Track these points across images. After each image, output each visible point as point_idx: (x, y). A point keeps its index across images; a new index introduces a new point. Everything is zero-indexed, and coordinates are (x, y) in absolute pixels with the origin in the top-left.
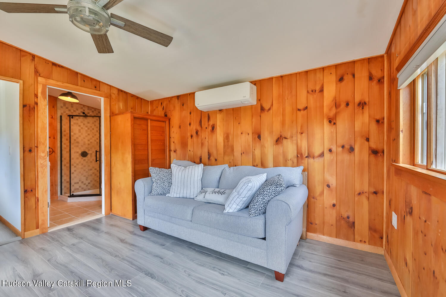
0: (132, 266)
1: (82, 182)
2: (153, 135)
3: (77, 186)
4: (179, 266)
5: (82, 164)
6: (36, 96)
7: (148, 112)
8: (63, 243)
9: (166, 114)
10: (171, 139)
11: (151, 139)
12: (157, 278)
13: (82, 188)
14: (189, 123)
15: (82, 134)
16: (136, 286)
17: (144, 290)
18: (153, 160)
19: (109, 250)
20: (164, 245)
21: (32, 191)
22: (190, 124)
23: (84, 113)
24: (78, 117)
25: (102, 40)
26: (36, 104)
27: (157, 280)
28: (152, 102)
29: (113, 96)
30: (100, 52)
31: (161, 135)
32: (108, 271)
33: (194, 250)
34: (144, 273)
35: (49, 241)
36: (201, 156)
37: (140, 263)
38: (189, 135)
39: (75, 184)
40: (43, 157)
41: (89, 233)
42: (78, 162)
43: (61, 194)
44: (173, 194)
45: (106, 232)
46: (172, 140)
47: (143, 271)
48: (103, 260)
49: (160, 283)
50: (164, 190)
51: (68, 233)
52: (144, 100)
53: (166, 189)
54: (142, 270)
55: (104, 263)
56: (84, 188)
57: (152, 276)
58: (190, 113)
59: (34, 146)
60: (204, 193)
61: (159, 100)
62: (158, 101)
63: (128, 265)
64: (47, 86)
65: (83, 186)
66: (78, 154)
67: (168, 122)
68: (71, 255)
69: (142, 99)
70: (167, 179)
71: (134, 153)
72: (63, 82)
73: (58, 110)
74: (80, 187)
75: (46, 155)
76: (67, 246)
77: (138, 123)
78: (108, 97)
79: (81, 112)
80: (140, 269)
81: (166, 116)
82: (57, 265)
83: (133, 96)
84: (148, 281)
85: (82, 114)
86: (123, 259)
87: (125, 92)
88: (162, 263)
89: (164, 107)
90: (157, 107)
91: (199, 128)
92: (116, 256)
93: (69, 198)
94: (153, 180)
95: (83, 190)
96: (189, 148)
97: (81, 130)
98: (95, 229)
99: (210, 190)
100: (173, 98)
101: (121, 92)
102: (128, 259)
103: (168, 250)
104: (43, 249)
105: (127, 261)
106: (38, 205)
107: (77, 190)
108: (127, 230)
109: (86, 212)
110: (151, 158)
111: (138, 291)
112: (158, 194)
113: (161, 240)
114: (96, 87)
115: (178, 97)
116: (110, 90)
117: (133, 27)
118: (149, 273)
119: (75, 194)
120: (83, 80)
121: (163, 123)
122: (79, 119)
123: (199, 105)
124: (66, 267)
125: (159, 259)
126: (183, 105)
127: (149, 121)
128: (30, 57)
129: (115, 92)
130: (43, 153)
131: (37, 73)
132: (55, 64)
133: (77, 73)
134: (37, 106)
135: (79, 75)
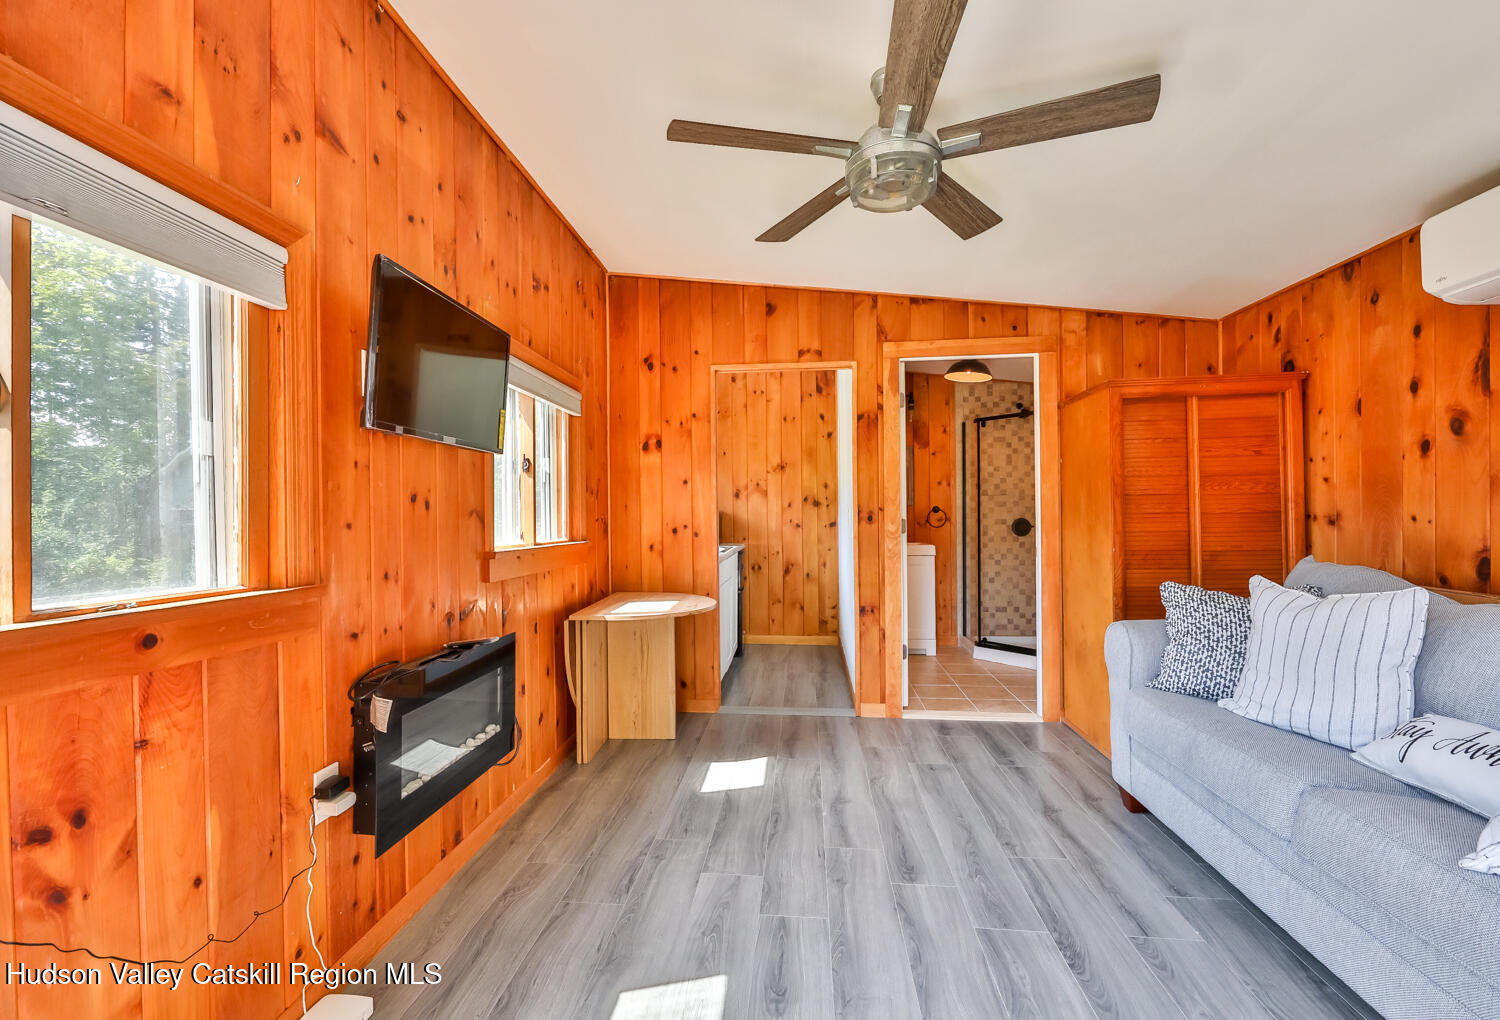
0: (1035, 895)
1: (1017, 610)
2: (1210, 457)
3: (1002, 618)
4: (1197, 997)
5: (1017, 557)
6: (880, 389)
7: (1214, 364)
8: (915, 755)
9: (1289, 357)
10: (1312, 466)
11: (1201, 472)
12: (1087, 977)
13: (1017, 628)
14: (1406, 381)
15: (1015, 468)
16: (1011, 954)
17: (1027, 980)
18: (1210, 557)
19: (999, 820)
20: (1179, 894)
21: (872, 611)
22: (1414, 387)
23: (1019, 406)
24: (1004, 420)
25: (956, 204)
26: (880, 407)
27: (1085, 985)
28: (1230, 321)
29: (1071, 340)
30: (965, 235)
31: (1257, 453)
32: (967, 872)
33: (1315, 982)
34: (1056, 935)
35: (893, 736)
36: (1486, 550)
37: (1062, 902)
38: (1408, 439)
39: (997, 611)
40: (892, 533)
41: (979, 756)
42: (1004, 551)
43: (965, 634)
44: (1244, 702)
45: (1017, 768)
46: (1319, 469)
47: (1055, 930)
48: (971, 839)
49: (1090, 998)
50: (1211, 680)
51: (935, 733)
52: (1194, 321)
53: (1221, 676)
54: (1057, 923)
55: (970, 845)
56: (1022, 628)
57: (1076, 960)
58: (1417, 331)
59: (876, 509)
60: (1407, 739)
61: (1258, 304)
62: (1254, 311)
63: (1026, 886)
64: (901, 359)
65: (1017, 620)
66: (1005, 527)
67: (1298, 395)
68: (914, 788)
69: (1182, 321)
70: (1232, 636)
71: (1124, 527)
72: (932, 339)
73: (957, 410)
74: (1010, 621)
75: (897, 530)
76: (918, 767)
77: (1143, 418)
78: (1056, 347)
79: (1013, 403)
80: (1052, 920)
81: (1289, 366)
82: (880, 798)
83: (1143, 319)
84: (1055, 965)
85: (1015, 410)
86: (1023, 863)
87: (1112, 315)
88: (1137, 945)
89: (1279, 330)
90: (1252, 337)
91: (1470, 401)
92: (1007, 844)
93: (976, 648)
94: (1171, 631)
95: (1018, 632)
96: (1409, 505)
97: (1014, 457)
98: (999, 751)
99: (1444, 728)
100: (1322, 280)
101: (1099, 319)
102: (1036, 871)
103: (1187, 919)
104: (876, 753)
105: (1030, 875)
106: (884, 648)
107: (1001, 629)
108: (1082, 788)
109: (1002, 697)
110: (1202, 546)
111: (1007, 970)
112: (1182, 691)
113: (1180, 874)
114: (1015, 328)
115: (1348, 269)
116: (1058, 323)
117: (1006, 130)
118: (1071, 946)
119: (990, 639)
120: (980, 319)
121: (1269, 400)
122: (1007, 426)
123: (1445, 284)
124: (893, 810)
125: (1133, 926)
126: (1374, 301)
127: (1194, 403)
128: (869, 302)
129: (1077, 324)
130: (892, 524)
131: (882, 335)
132: (915, 300)
133: (965, 304)
134: (882, 413)
135: (971, 308)
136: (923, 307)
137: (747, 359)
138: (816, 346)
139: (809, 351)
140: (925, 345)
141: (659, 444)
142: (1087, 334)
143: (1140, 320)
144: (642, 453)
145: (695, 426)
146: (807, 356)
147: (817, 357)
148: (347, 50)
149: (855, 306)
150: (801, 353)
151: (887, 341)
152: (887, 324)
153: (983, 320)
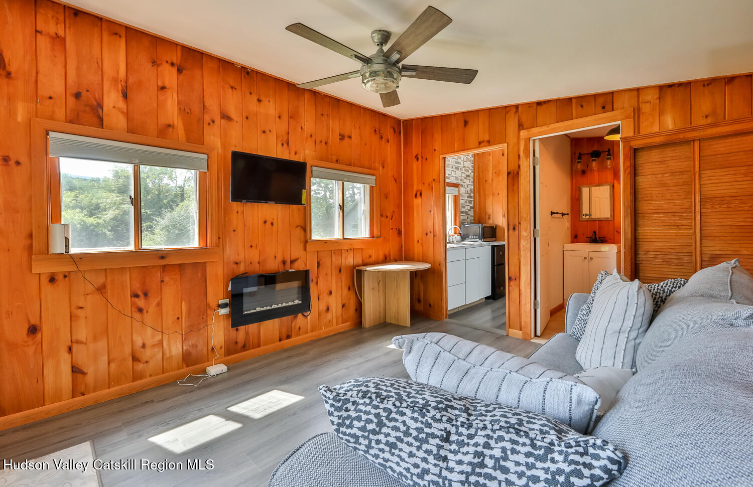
6: (519, 157)
21: (515, 279)
26: (519, 167)
29: (646, 108)
59: (517, 223)
64: (531, 139)
72: (549, 124)
87: (680, 85)
101: (669, 90)
106: (521, 300)
114: (604, 108)
116: (636, 98)
120: (580, 106)
127: (696, 145)
128: (514, 110)
129: (652, 96)
130: (525, 231)
131: (521, 126)
132: (539, 104)
133: (570, 99)
134: (520, 170)
135: (574, 101)
136: (544, 106)
137: (456, 150)
138: (487, 138)
139: (483, 141)
140: (545, 128)
141: (421, 194)
142: (660, 101)
143: (706, 83)
144: (414, 199)
145: (434, 185)
146: (482, 145)
147: (487, 144)
148: (234, 89)
149: (507, 113)
150: (480, 143)
151: (523, 129)
152: (524, 119)
153: (582, 106)
